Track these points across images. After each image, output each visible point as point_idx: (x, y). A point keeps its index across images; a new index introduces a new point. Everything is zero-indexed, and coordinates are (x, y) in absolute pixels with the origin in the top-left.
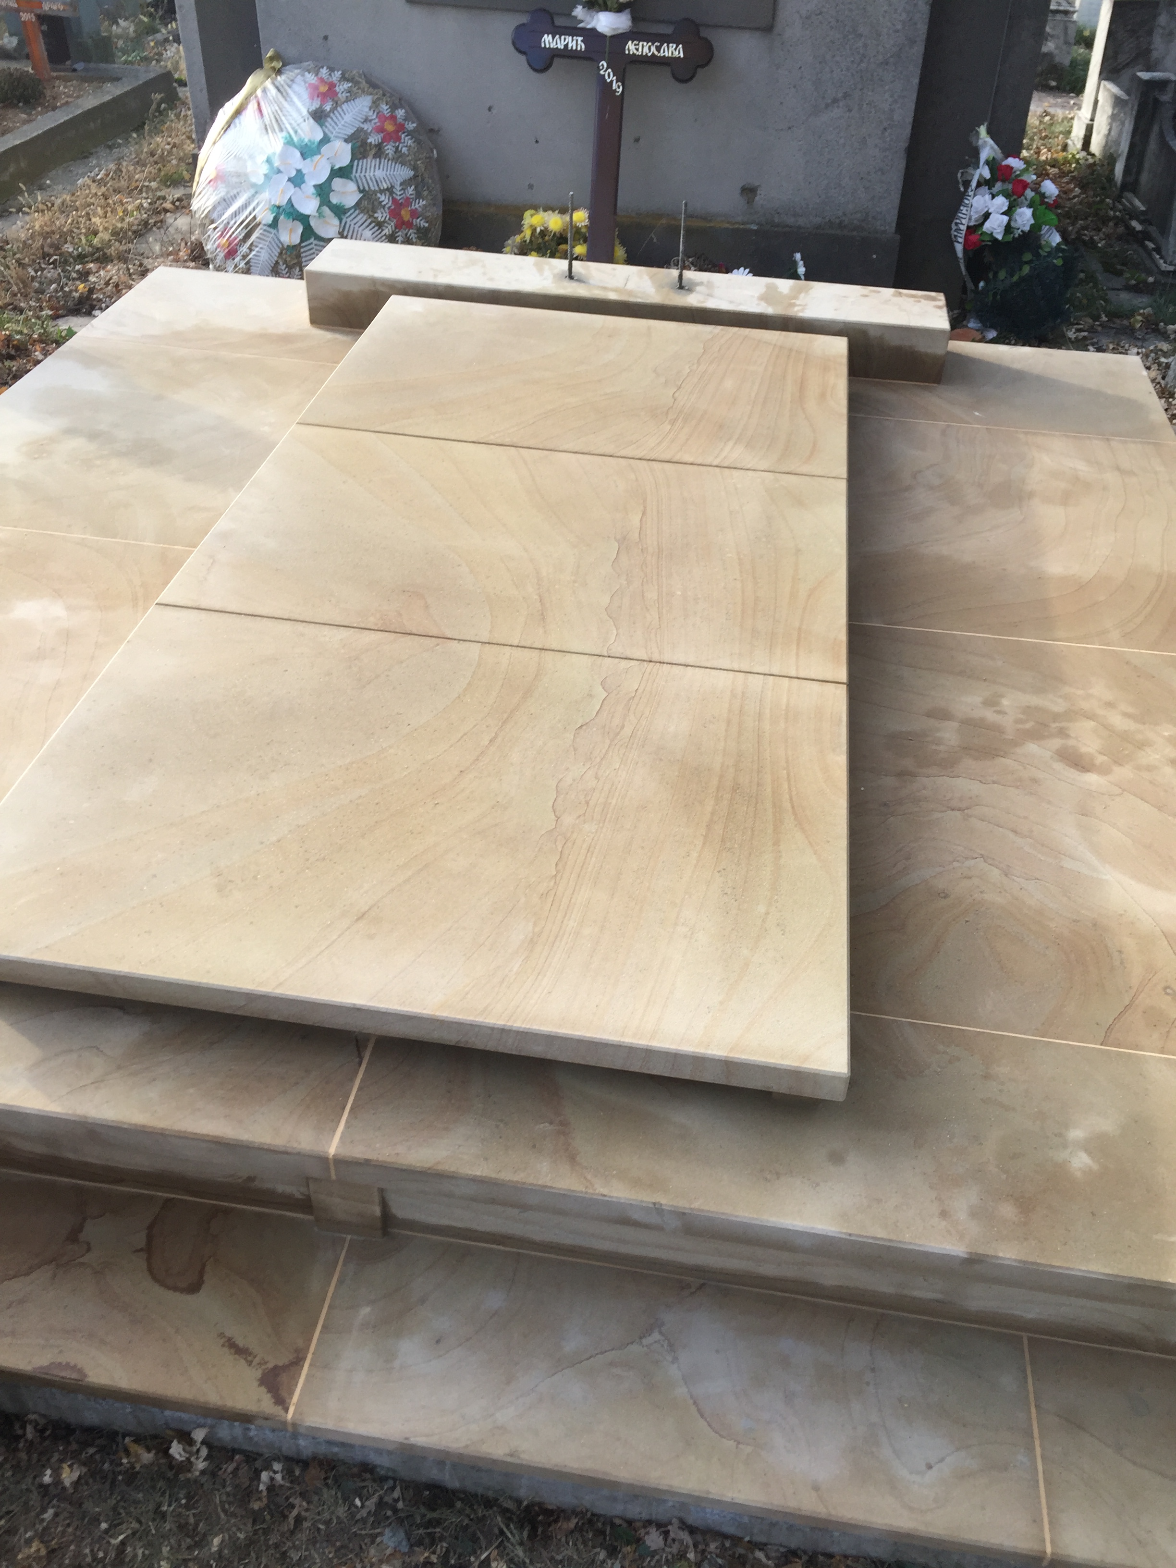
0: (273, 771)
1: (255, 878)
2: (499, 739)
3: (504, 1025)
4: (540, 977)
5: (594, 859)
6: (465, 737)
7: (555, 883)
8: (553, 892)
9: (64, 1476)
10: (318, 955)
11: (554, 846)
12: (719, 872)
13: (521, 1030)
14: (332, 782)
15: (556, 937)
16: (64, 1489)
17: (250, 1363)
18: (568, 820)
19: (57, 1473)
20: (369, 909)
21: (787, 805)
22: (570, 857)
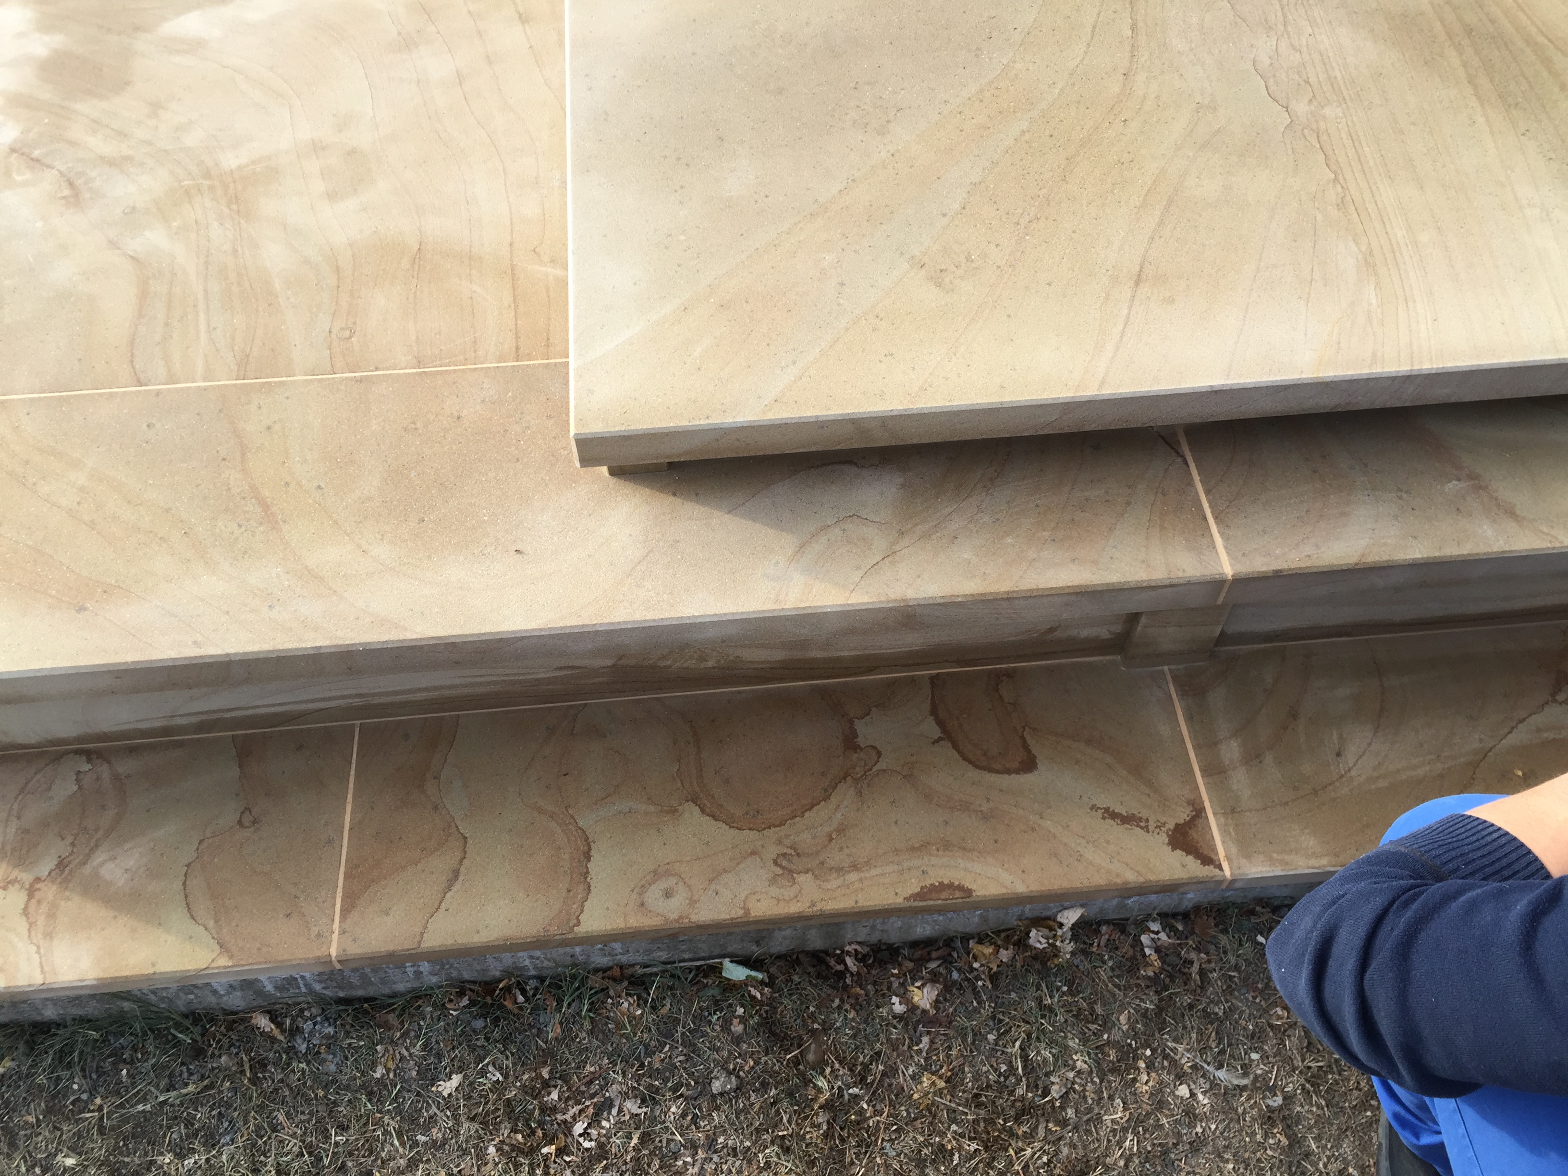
0: (888, 122)
1: (968, 259)
2: (1140, 24)
3: (1411, 370)
4: (1411, 304)
5: (1366, 149)
6: (1097, 30)
7: (1342, 187)
8: (1348, 198)
9: (916, 999)
10: (1122, 337)
11: (1307, 143)
12: (1523, 134)
13: (1434, 372)
14: (975, 121)
15: (1393, 252)
16: (924, 1011)
17: (1146, 829)
18: (1301, 108)
19: (905, 999)
20: (1142, 267)
21: (1541, 39)
22: (1336, 152)
